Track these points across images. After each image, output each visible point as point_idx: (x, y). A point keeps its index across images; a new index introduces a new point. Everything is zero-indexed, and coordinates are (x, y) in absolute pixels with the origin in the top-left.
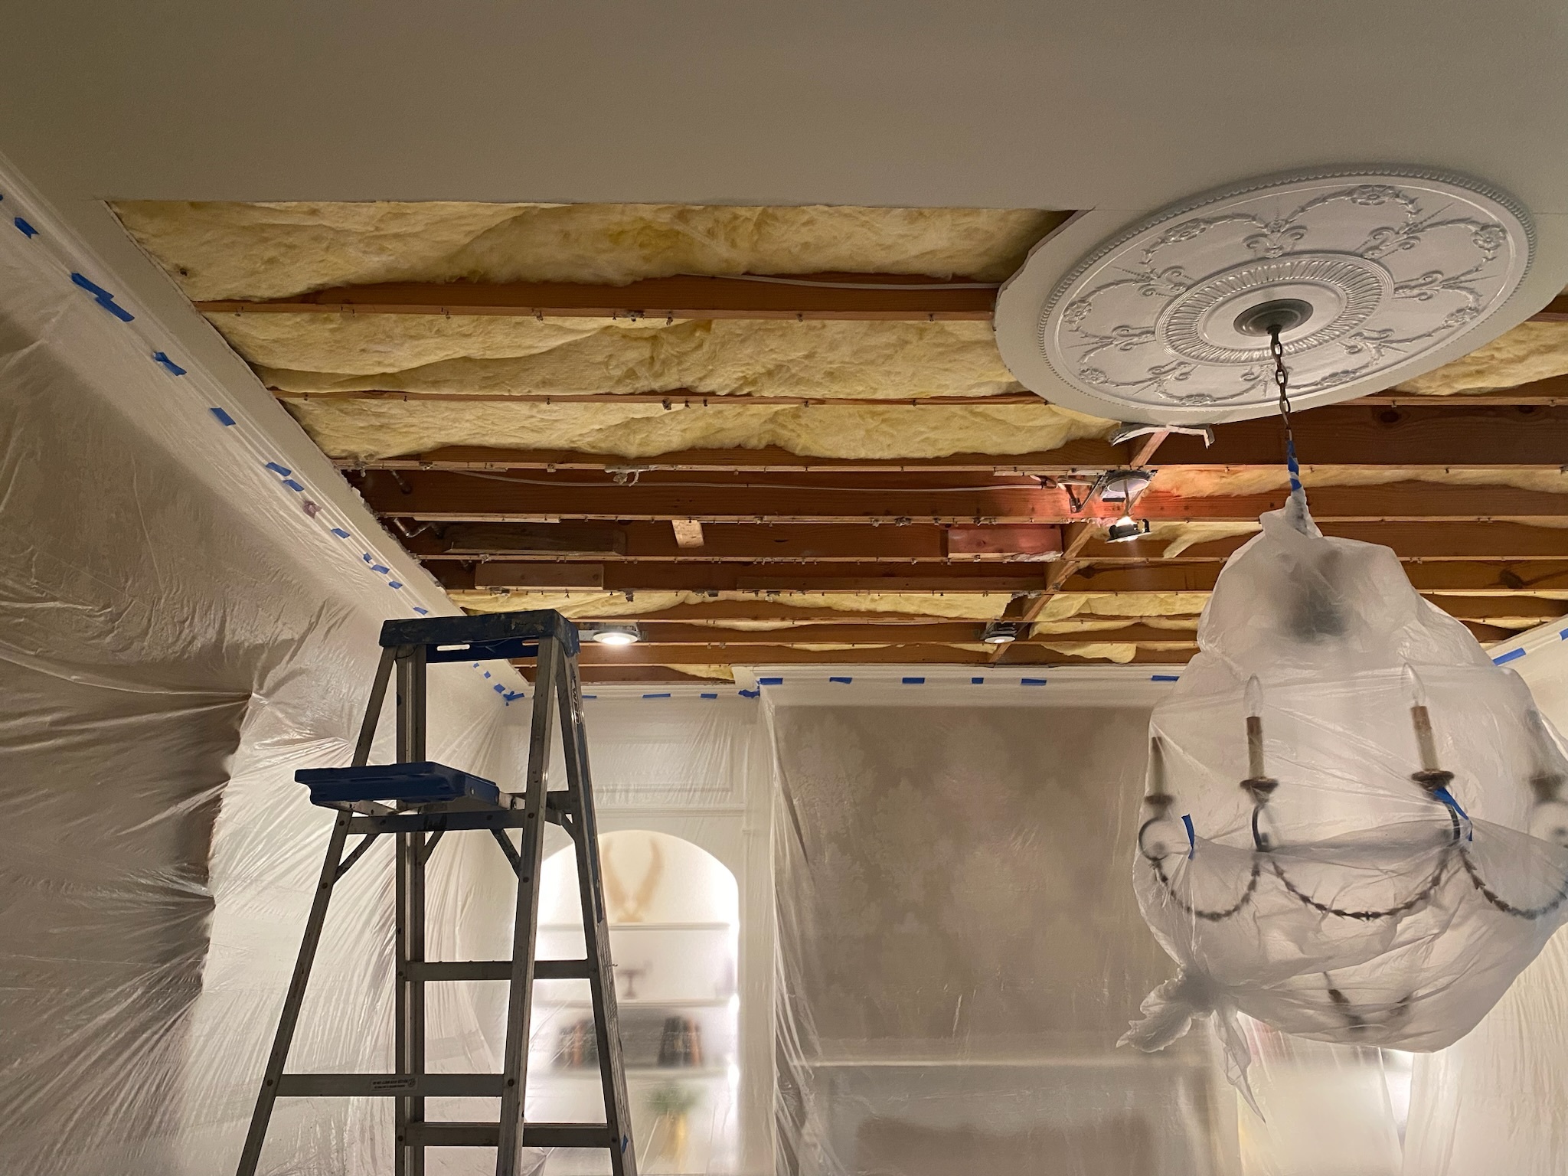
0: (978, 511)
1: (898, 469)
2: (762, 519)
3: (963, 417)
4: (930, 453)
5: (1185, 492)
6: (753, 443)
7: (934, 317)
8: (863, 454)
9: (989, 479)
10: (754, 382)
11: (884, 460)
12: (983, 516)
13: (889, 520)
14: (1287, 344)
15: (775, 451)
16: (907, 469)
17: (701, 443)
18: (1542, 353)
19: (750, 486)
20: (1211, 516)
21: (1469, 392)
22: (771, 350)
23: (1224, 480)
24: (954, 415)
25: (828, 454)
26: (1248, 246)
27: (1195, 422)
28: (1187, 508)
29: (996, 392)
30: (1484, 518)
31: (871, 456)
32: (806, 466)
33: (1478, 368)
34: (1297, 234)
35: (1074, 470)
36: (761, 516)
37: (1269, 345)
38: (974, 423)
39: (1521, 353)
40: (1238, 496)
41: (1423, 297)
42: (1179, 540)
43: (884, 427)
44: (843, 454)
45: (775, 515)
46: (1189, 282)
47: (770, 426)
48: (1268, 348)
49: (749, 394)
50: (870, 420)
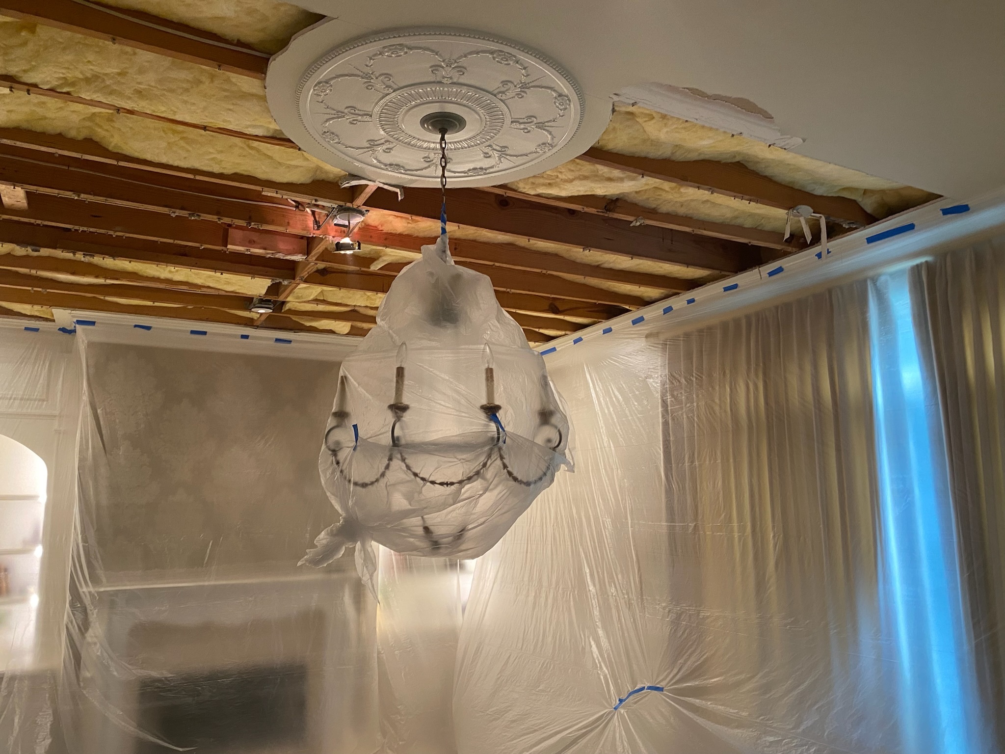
0: (250, 218)
1: (191, 176)
2: (79, 196)
3: (242, 148)
4: (216, 169)
5: (386, 229)
6: (73, 134)
7: (221, 68)
8: (164, 160)
9: (260, 197)
10: (73, 84)
11: (181, 168)
12: (253, 222)
13: (184, 213)
14: (450, 143)
15: (91, 144)
16: (198, 178)
17: (25, 125)
18: (581, 179)
19: (71, 169)
20: (401, 246)
21: (544, 195)
22: (89, 62)
23: (409, 225)
24: (236, 145)
25: (136, 155)
26: (432, 71)
27: (393, 183)
28: (386, 239)
29: (266, 134)
30: (544, 271)
31: (171, 163)
32: (118, 160)
33: (549, 181)
34: (461, 71)
35: (316, 200)
36: (77, 192)
37: (439, 141)
38: (250, 154)
39: (571, 177)
40: (417, 237)
41: (526, 131)
42: (381, 259)
43: (182, 143)
44: (148, 157)
45: (91, 194)
46: (395, 87)
47: (88, 124)
48: (438, 143)
49: (68, 93)
50: (172, 136)
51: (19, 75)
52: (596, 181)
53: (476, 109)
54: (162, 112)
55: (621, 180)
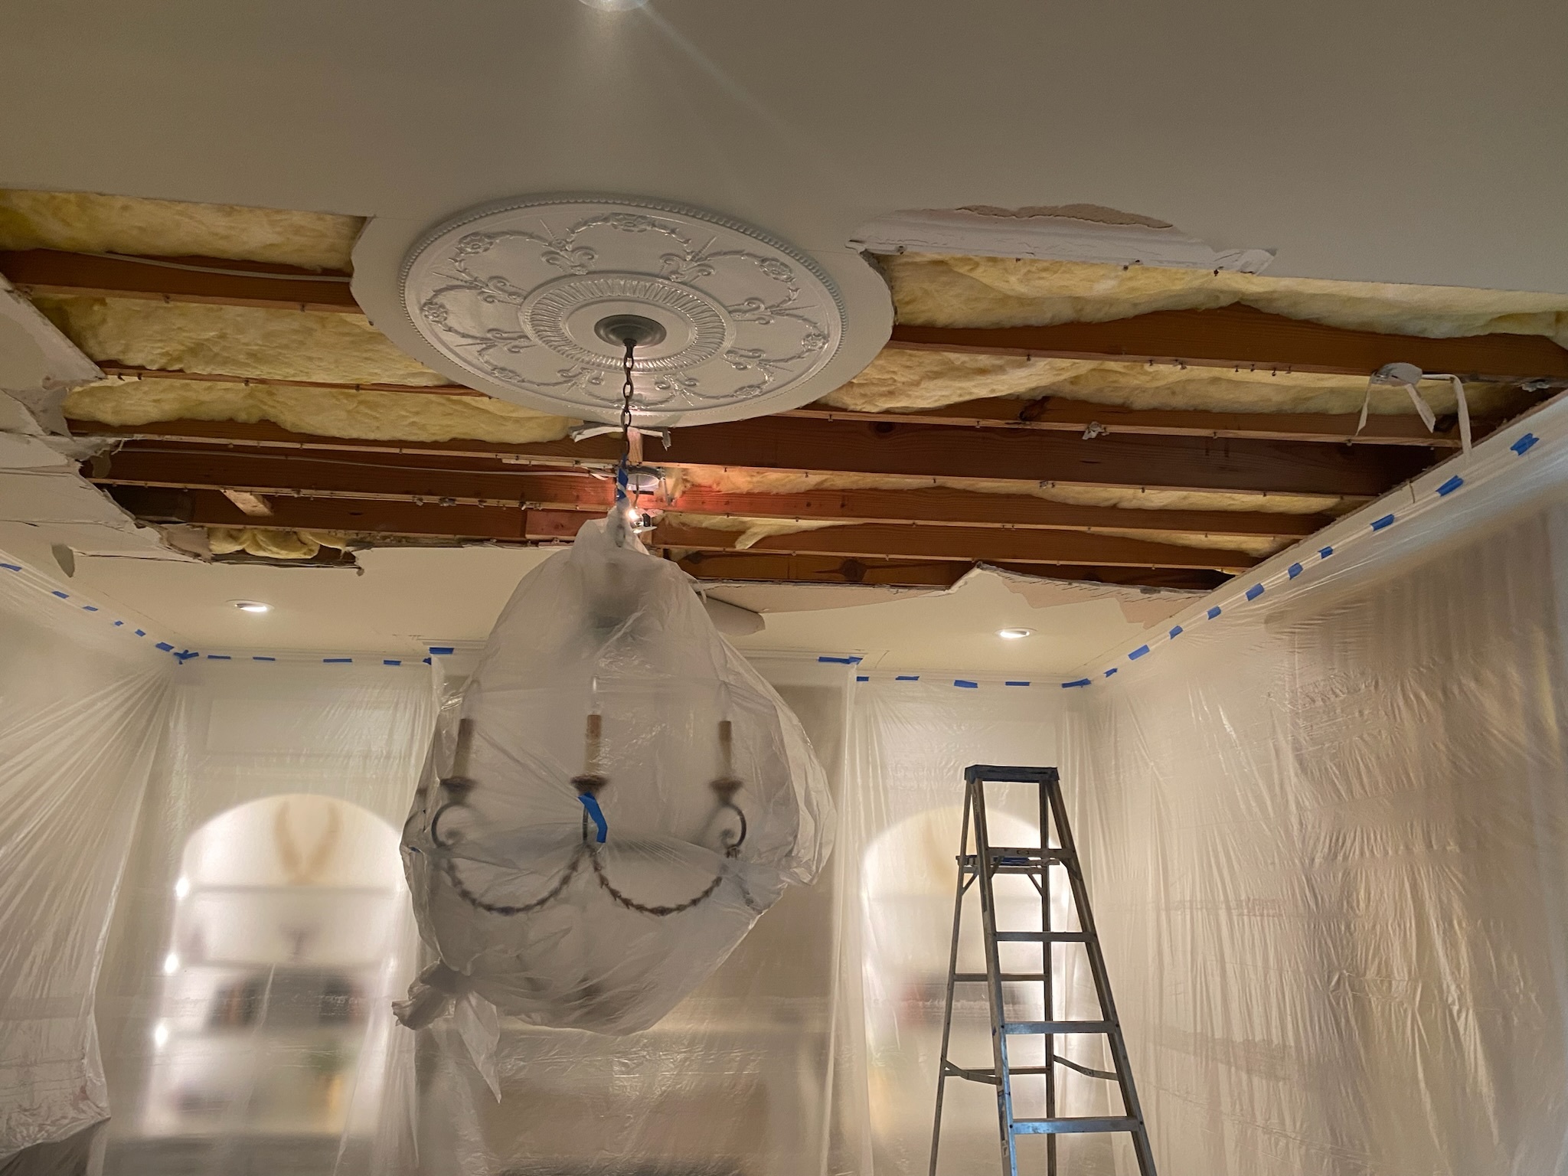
1: (397, 451)
2: (298, 493)
3: (440, 404)
4: (423, 437)
5: (725, 488)
6: (242, 417)
8: (354, 434)
9: (498, 465)
10: (179, 359)
11: (380, 441)
14: (638, 361)
15: (268, 427)
16: (405, 451)
17: (188, 415)
18: (931, 378)
19: (290, 458)
20: (750, 511)
21: (897, 411)
22: (179, 328)
24: (432, 402)
25: (320, 432)
28: (727, 503)
31: (364, 437)
32: (302, 442)
33: (887, 389)
34: (589, 254)
35: (577, 462)
38: (456, 410)
39: (917, 378)
42: (749, 532)
43: (363, 409)
44: (334, 432)
46: (525, 293)
47: (250, 402)
49: (181, 371)
50: (345, 401)
51: (121, 357)
52: (960, 377)
53: (657, 303)
54: (293, 376)
55: (1000, 369)
